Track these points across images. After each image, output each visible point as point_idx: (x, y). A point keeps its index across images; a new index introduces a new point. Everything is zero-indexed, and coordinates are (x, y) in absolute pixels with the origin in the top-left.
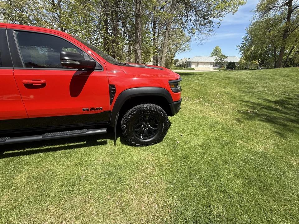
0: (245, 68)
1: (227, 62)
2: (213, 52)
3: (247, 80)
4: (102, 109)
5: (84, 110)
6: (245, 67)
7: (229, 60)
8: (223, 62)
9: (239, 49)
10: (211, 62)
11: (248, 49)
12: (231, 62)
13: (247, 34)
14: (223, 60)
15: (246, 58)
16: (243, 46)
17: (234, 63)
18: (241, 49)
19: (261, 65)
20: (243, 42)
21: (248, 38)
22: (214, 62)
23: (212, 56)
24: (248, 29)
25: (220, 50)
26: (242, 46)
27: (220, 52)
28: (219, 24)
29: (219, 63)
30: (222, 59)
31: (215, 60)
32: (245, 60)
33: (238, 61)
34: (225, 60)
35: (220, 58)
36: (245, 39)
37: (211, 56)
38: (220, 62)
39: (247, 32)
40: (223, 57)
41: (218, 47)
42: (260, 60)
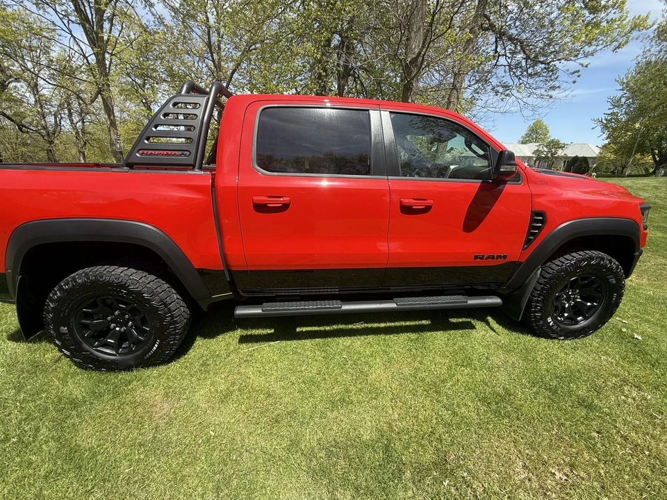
0: (613, 172)
1: (566, 157)
2: (526, 135)
3: (657, 201)
4: (505, 257)
5: (476, 258)
6: (612, 168)
7: (570, 152)
8: (556, 158)
9: (599, 128)
10: (523, 157)
11: (626, 127)
12: (577, 157)
13: (621, 93)
14: (556, 153)
15: (620, 149)
16: (610, 120)
17: (585, 159)
18: (605, 127)
19: (661, 164)
20: (611, 111)
21: (623, 100)
22: (530, 158)
23: (525, 144)
24: (625, 81)
25: (546, 129)
26: (606, 120)
27: (546, 135)
28: (577, 74)
29: (544, 158)
30: (553, 150)
31: (533, 153)
32: (615, 152)
33: (594, 156)
34: (560, 153)
35: (546, 147)
36: (616, 103)
37: (522, 143)
38: (546, 157)
39: (621, 87)
40: (556, 145)
41: (540, 122)
42: (657, 151)
